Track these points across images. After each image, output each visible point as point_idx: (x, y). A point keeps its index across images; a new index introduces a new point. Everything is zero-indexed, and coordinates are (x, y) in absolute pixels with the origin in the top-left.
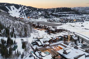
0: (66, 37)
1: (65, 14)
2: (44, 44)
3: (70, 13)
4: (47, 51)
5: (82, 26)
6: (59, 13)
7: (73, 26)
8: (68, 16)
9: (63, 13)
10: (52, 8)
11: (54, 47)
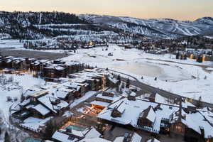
0: (98, 80)
1: (66, 28)
2: (55, 107)
3: (77, 28)
4: (70, 123)
5: (110, 55)
6: (52, 25)
7: (94, 57)
8: (74, 34)
9: (62, 27)
10: (30, 12)
11: (84, 110)
